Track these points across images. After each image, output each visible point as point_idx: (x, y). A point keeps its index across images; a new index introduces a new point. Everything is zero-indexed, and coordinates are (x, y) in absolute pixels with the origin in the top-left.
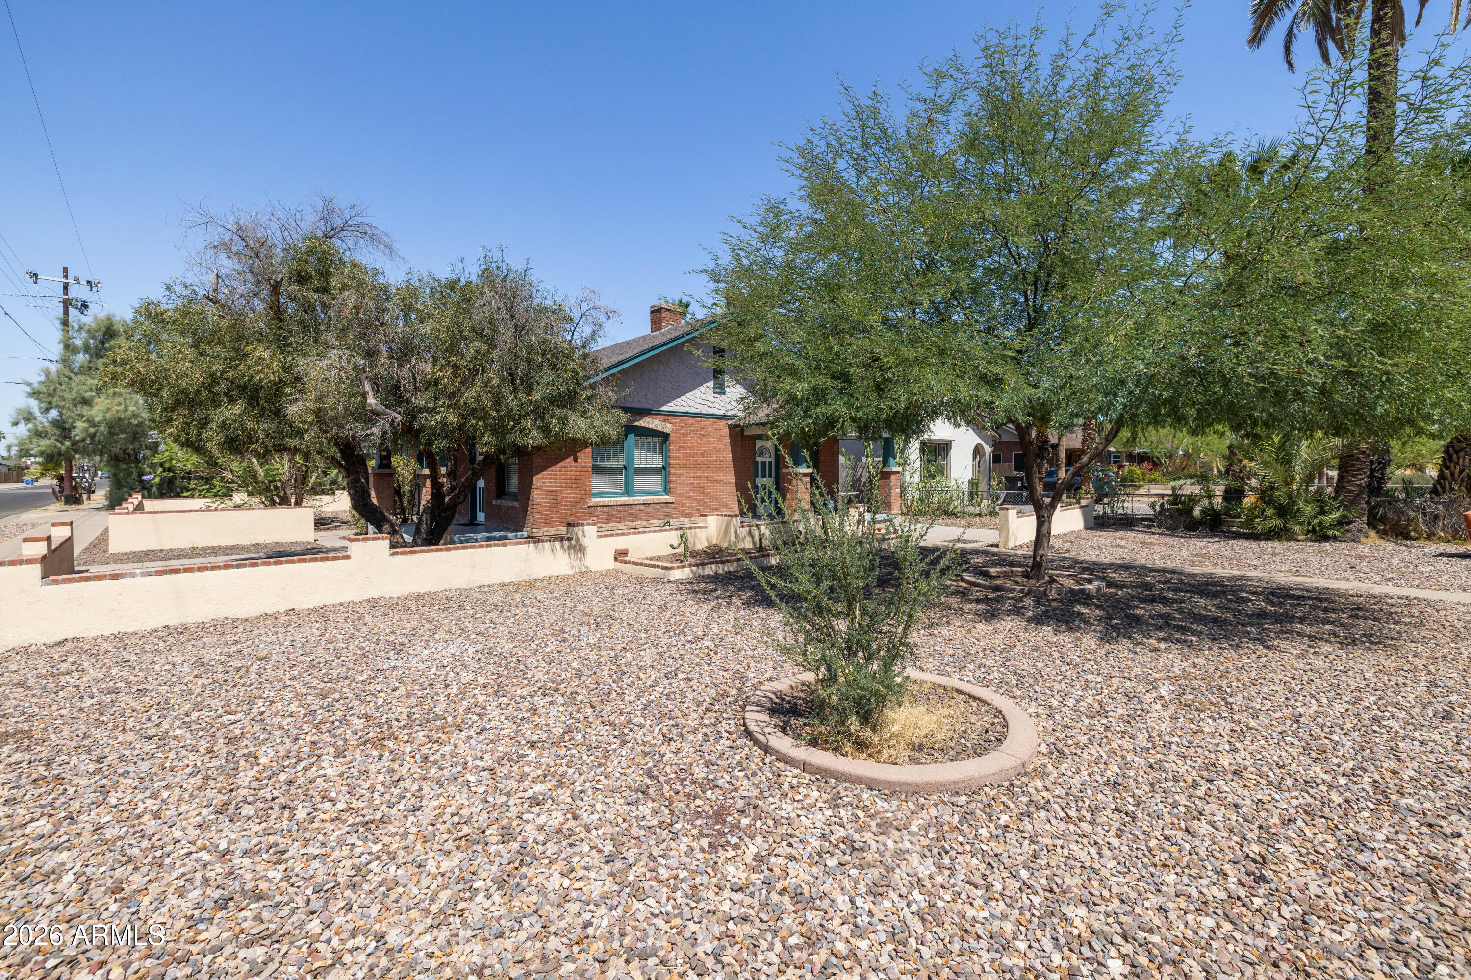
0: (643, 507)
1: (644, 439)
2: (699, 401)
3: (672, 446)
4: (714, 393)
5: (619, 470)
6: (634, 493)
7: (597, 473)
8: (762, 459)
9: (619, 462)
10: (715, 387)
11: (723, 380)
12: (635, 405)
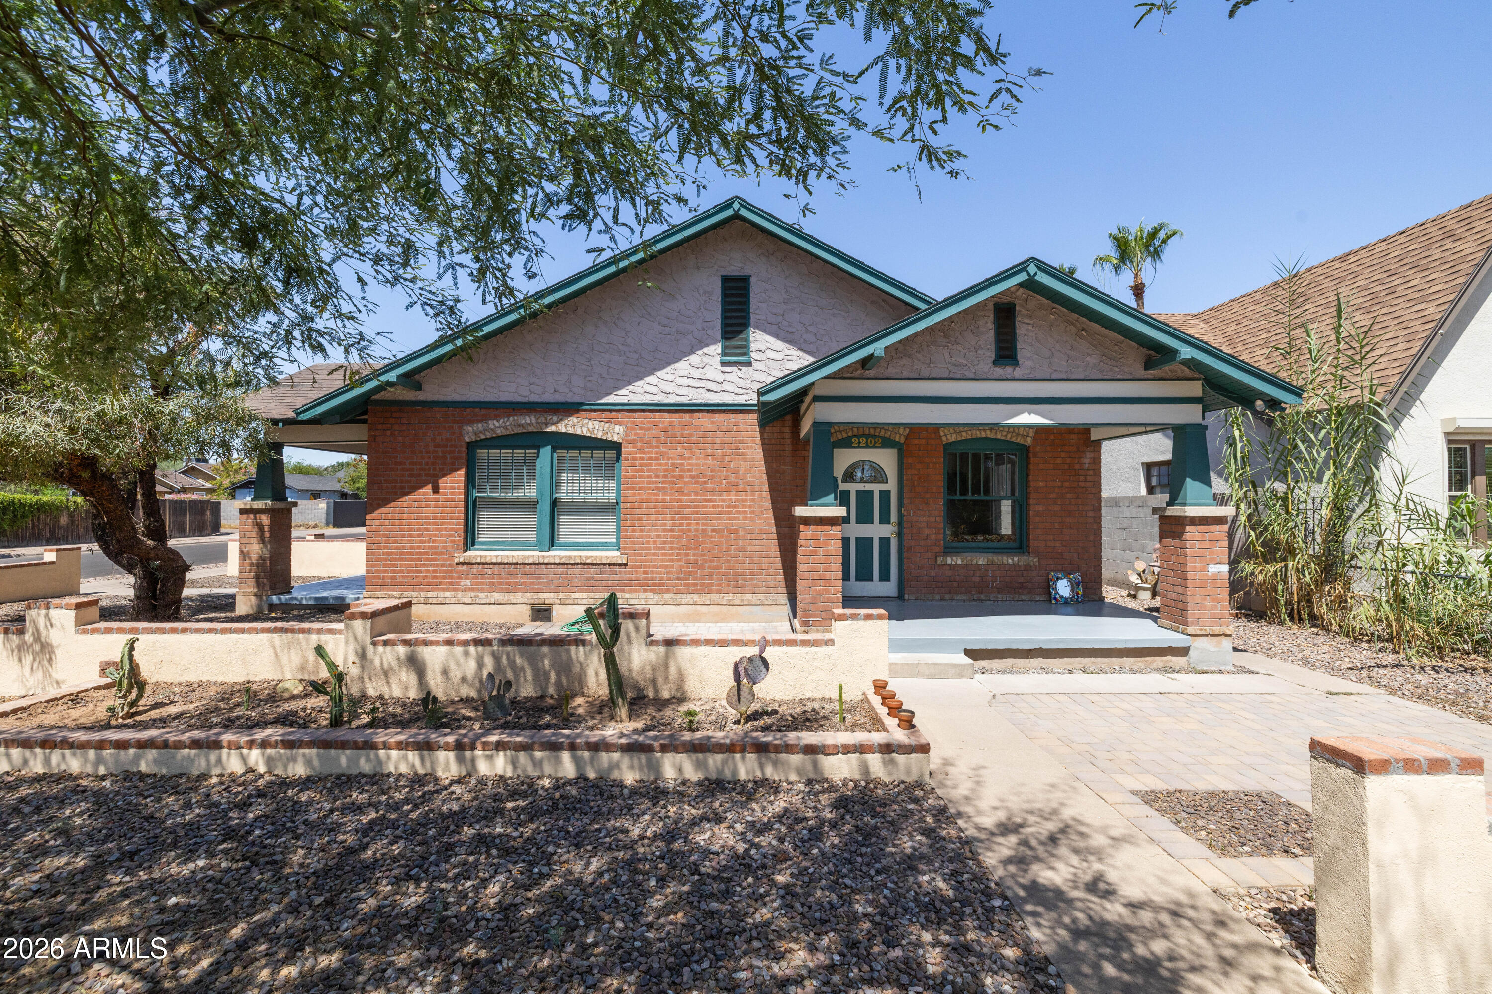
0: (560, 569)
1: (574, 453)
2: (685, 381)
3: (624, 464)
4: (723, 364)
5: (530, 506)
6: (552, 544)
7: (491, 510)
8: (861, 486)
9: (529, 492)
10: (724, 354)
11: (747, 340)
12: (548, 397)
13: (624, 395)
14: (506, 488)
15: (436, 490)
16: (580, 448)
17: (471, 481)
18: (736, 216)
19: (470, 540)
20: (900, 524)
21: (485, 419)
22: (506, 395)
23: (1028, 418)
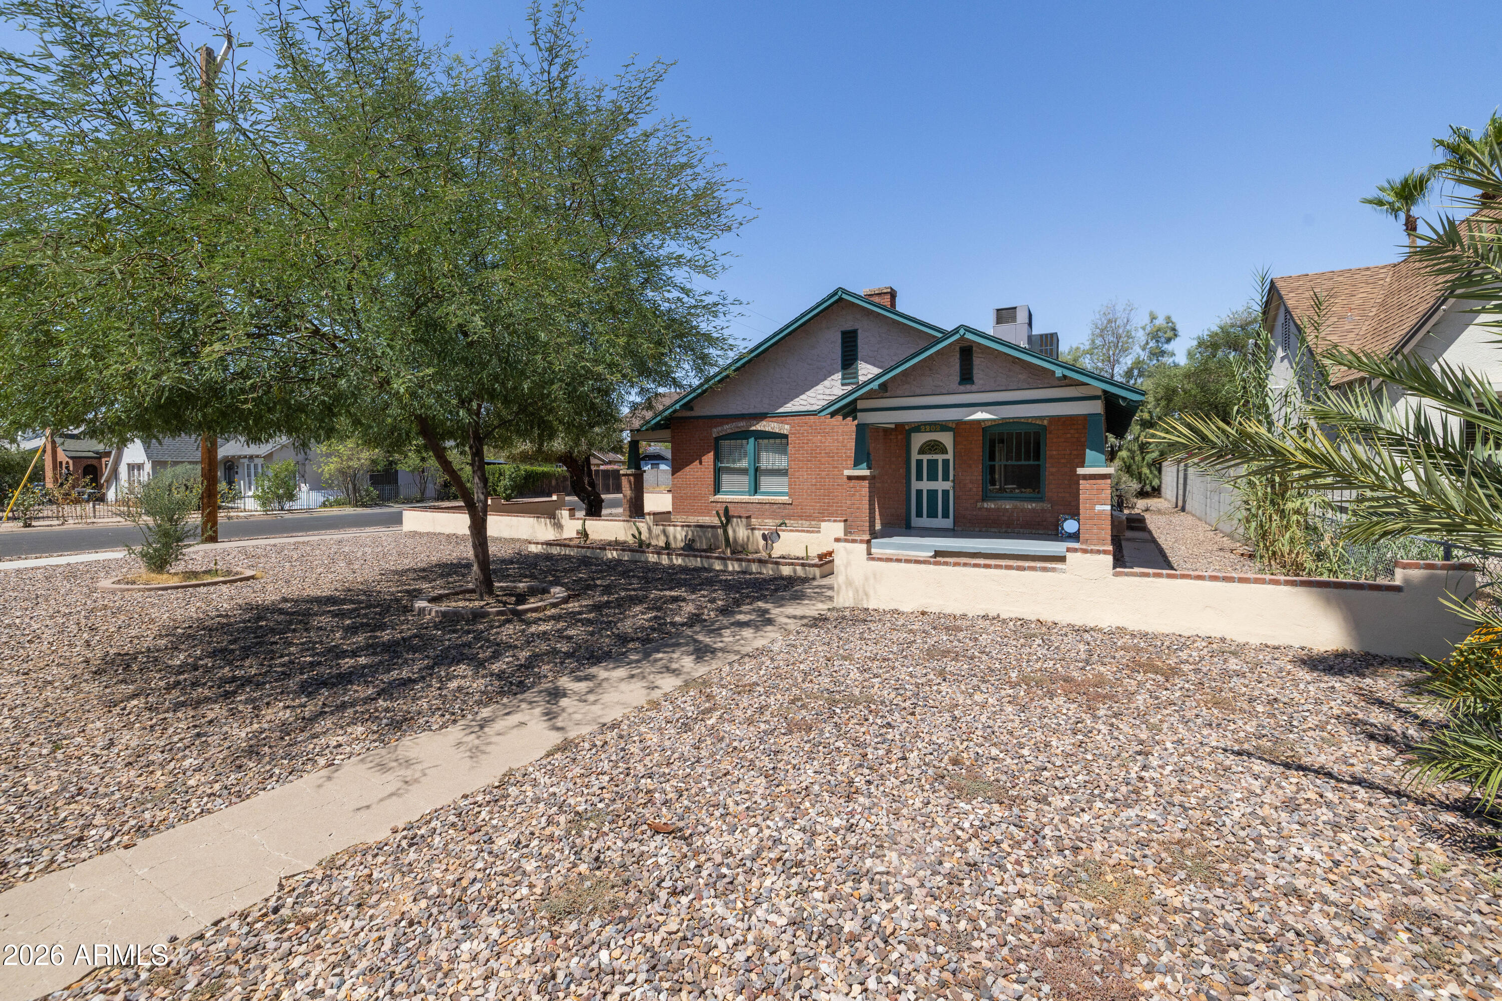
0: (759, 506)
1: (766, 441)
2: (821, 397)
3: (790, 447)
4: (843, 385)
5: (744, 471)
6: (756, 492)
7: (727, 473)
8: (930, 457)
9: (744, 464)
10: (843, 378)
11: (856, 369)
12: (751, 411)
13: (789, 407)
14: (734, 462)
15: (701, 463)
16: (769, 438)
17: (717, 458)
18: (841, 299)
19: (717, 490)
20: (954, 481)
21: (722, 424)
22: (731, 412)
23: (980, 415)
